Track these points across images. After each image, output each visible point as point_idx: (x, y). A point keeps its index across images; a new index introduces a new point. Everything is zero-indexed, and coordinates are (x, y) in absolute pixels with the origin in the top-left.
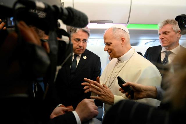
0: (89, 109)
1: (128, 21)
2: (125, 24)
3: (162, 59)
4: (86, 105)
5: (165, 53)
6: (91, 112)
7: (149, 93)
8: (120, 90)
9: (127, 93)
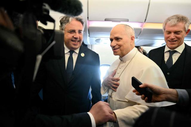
0: (104, 112)
1: (145, 20)
2: (142, 23)
3: (166, 59)
4: (100, 107)
5: (169, 53)
6: (107, 116)
7: (169, 96)
8: (134, 91)
9: (143, 95)
